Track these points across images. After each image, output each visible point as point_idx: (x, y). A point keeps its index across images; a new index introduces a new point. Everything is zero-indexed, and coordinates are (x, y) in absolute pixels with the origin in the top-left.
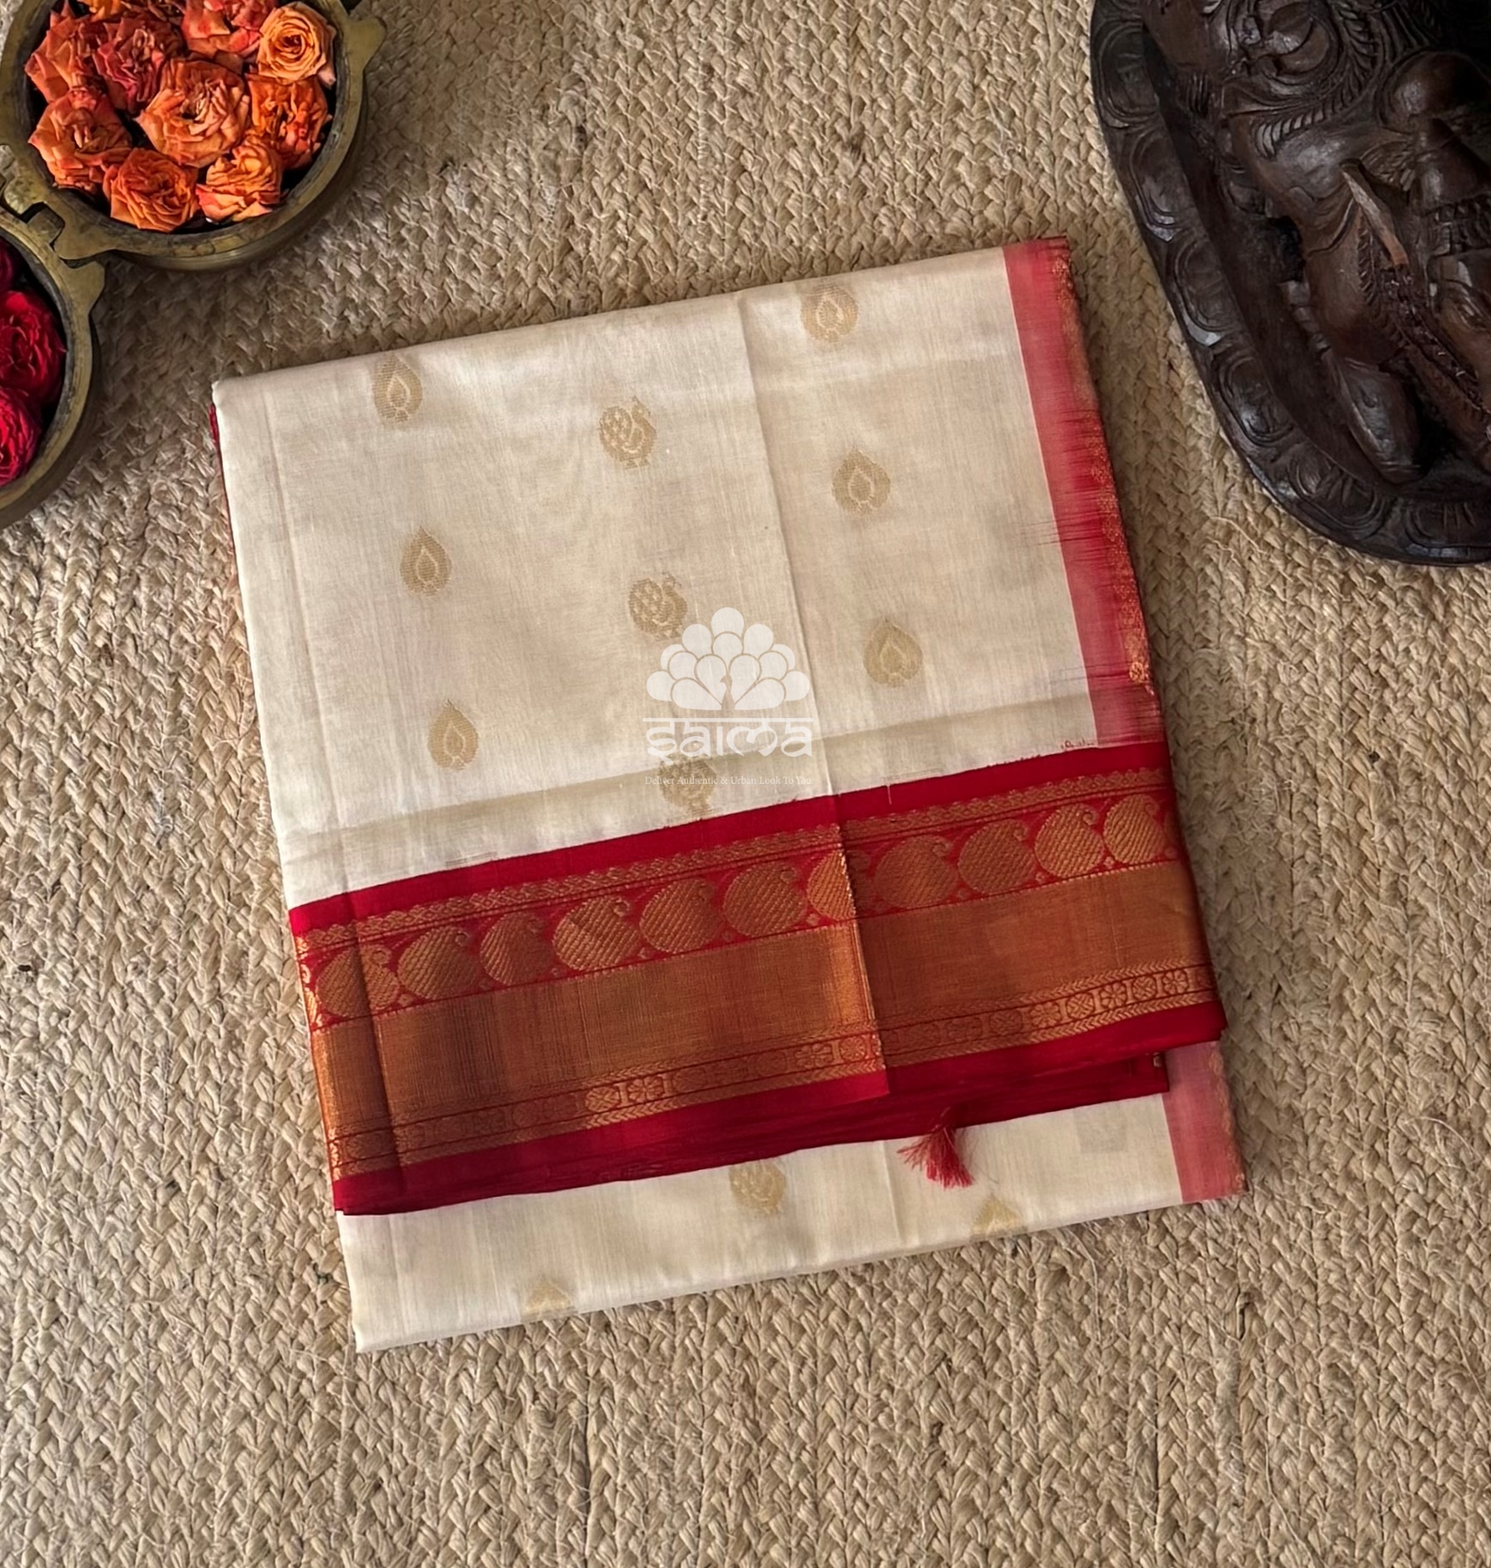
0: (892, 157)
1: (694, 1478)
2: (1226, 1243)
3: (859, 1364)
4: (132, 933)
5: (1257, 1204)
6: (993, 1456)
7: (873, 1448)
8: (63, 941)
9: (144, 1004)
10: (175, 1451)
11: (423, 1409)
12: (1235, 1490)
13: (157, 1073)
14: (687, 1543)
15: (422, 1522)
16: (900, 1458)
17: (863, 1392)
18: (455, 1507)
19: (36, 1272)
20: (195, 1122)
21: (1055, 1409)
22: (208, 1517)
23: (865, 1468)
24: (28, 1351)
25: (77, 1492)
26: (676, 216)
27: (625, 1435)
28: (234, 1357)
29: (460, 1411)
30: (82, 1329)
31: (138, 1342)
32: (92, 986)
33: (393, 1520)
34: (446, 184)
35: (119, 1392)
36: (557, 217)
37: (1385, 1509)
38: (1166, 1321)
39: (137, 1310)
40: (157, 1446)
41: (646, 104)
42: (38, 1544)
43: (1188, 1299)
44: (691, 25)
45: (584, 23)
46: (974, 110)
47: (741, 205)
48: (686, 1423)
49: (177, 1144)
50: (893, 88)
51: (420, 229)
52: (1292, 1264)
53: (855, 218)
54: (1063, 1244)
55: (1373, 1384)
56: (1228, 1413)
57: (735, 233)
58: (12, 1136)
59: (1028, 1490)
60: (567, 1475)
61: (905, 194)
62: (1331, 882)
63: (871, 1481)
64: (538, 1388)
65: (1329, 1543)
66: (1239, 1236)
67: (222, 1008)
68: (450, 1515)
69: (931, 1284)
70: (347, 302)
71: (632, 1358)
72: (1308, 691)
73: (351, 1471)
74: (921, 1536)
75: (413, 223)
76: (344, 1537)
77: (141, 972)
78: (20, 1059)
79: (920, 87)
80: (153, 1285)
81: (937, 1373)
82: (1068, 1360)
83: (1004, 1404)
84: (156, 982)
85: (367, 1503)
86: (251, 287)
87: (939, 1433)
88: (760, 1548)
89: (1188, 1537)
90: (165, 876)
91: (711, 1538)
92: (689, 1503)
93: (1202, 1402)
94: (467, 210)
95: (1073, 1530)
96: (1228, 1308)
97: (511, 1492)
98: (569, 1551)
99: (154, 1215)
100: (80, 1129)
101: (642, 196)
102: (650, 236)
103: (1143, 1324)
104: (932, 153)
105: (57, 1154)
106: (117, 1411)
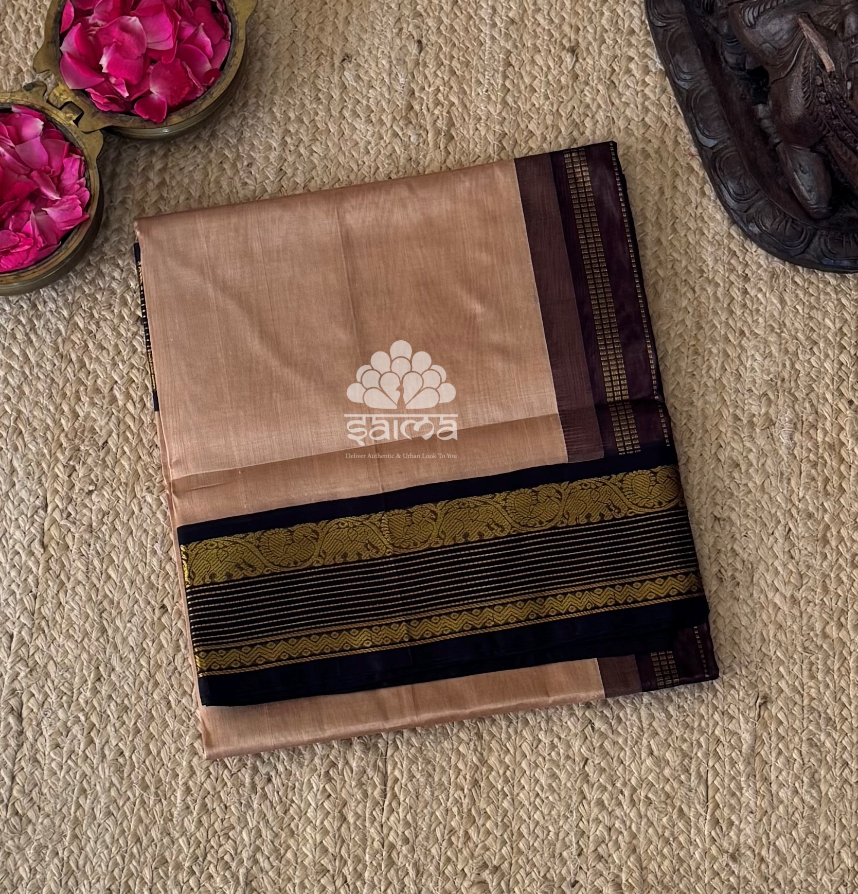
0: (593, 59)
1: (446, 783)
3: (543, 725)
4: (147, 469)
6: (615, 778)
7: (548, 770)
8: (107, 474)
9: (151, 508)
10: (159, 753)
12: (752, 804)
13: (157, 547)
14: (440, 818)
15: (293, 801)
16: (563, 776)
17: (543, 739)
18: (312, 794)
19: (89, 653)
21: (651, 753)
22: (175, 790)
23: (542, 780)
24: (82, 696)
25: (104, 773)
26: (471, 90)
27: (408, 757)
30: (112, 684)
31: (142, 693)
32: (122, 498)
33: (277, 798)
35: (130, 719)
36: (405, 90)
37: (837, 820)
38: (716, 708)
39: (142, 675)
40: (149, 750)
41: (457, 27)
42: (81, 801)
43: (728, 697)
46: (640, 34)
47: (508, 83)
48: (442, 752)
49: (166, 585)
50: (595, 21)
51: (329, 93)
52: (789, 682)
53: (570, 91)
55: (832, 750)
56: (748, 761)
57: (503, 99)
58: (76, 579)
59: (635, 796)
60: (375, 778)
61: (600, 79)
62: (823, 471)
63: (546, 787)
65: (804, 836)
66: (760, 665)
68: (309, 798)
70: (286, 132)
72: (814, 364)
73: (255, 770)
74: (573, 819)
75: (325, 90)
76: (249, 806)
77: (150, 491)
78: (82, 537)
79: (611, 21)
80: (152, 662)
81: (586, 730)
82: (659, 726)
83: (623, 749)
84: (158, 496)
85: (263, 789)
87: (586, 763)
88: (480, 823)
89: (724, 829)
91: (453, 816)
92: (442, 796)
93: (733, 755)
94: (355, 84)
95: (660, 820)
96: (751, 704)
97: (344, 786)
98: (374, 819)
99: (153, 623)
100: (113, 575)
101: (453, 78)
102: (456, 101)
103: (703, 711)
104: (616, 57)
105: (100, 589)
106: (128, 731)
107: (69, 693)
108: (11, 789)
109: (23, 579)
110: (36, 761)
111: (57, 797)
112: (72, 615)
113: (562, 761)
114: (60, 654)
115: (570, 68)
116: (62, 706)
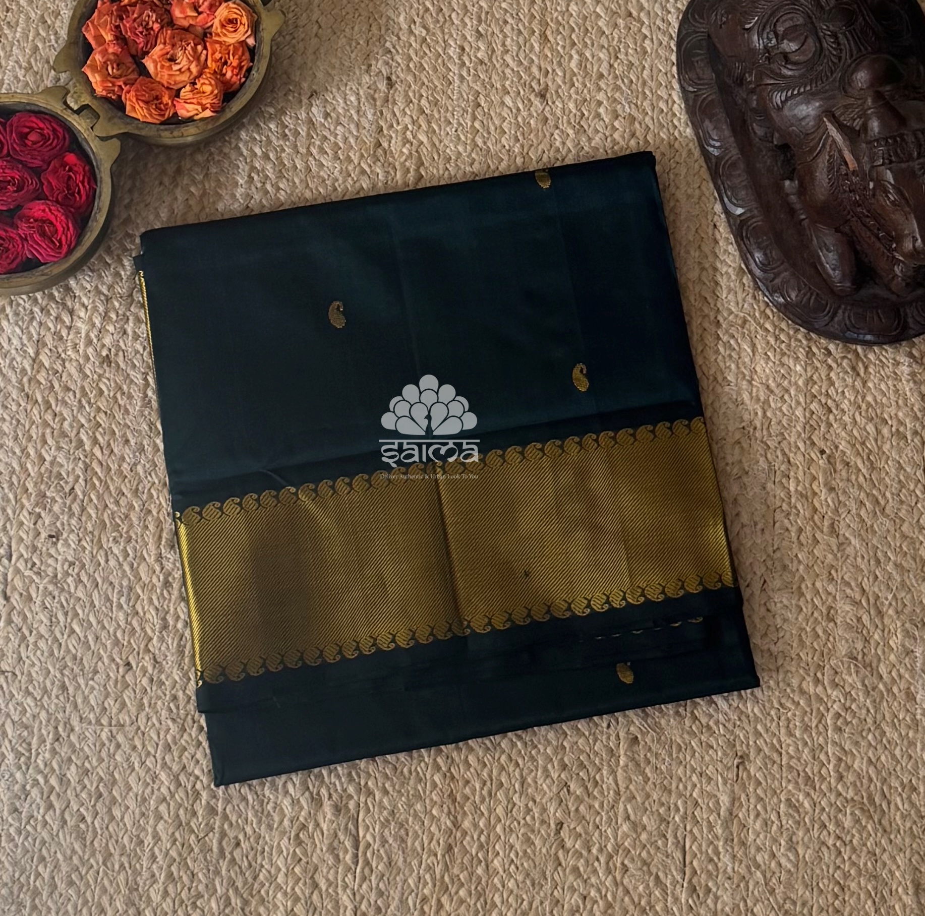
0: (563, 102)
1: (419, 849)
2: (730, 727)
3: (517, 786)
4: (113, 519)
5: (749, 705)
6: (591, 844)
7: (523, 835)
8: (74, 522)
9: (118, 560)
10: (122, 819)
11: (266, 800)
12: (729, 869)
13: (123, 600)
14: (412, 885)
15: (262, 866)
16: (537, 842)
17: (518, 802)
18: (282, 858)
19: (48, 711)
20: (143, 629)
21: (628, 818)
22: (140, 858)
23: (517, 847)
24: (40, 757)
25: (66, 840)
26: (440, 129)
27: (380, 821)
28: (158, 766)
29: (286, 803)
30: (72, 746)
31: (104, 754)
32: (89, 548)
33: (246, 863)
34: (312, 105)
35: (92, 783)
36: (373, 126)
37: (815, 884)
38: (693, 770)
39: (104, 736)
40: (112, 815)
41: (426, 66)
42: (41, 869)
43: (707, 758)
44: (453, 23)
45: (393, 20)
46: (610, 78)
47: (477, 125)
48: (416, 815)
49: (132, 641)
50: (565, 64)
51: (296, 130)
52: (768, 740)
53: (540, 135)
54: (637, 723)
55: (811, 811)
56: (726, 825)
57: (473, 140)
58: (38, 632)
59: (611, 864)
60: (346, 843)
61: (569, 123)
62: (796, 521)
63: (521, 854)
64: (332, 792)
65: (782, 903)
66: (738, 723)
67: (162, 564)
68: (279, 862)
69: (560, 741)
70: (253, 168)
71: (386, 776)
72: (786, 412)
73: (223, 835)
74: (548, 887)
75: (292, 127)
76: (217, 872)
77: (117, 542)
78: (46, 588)
79: (580, 65)
80: (113, 722)
81: (561, 794)
82: (636, 789)
83: (599, 813)
84: (125, 548)
85: (231, 853)
86: (199, 158)
87: (561, 828)
89: (701, 895)
90: (134, 488)
91: (426, 884)
92: (415, 863)
93: (711, 819)
94: (323, 121)
95: (635, 888)
96: (729, 765)
97: (314, 851)
98: (346, 887)
99: (116, 681)
100: (78, 630)
101: (421, 117)
102: (425, 140)
103: (680, 771)
104: (585, 101)
105: (63, 644)
106: (90, 795)
107: (27, 754)
111: (15, 865)
112: (32, 671)
113: (537, 826)
114: (18, 712)
115: (540, 111)
116: (20, 768)
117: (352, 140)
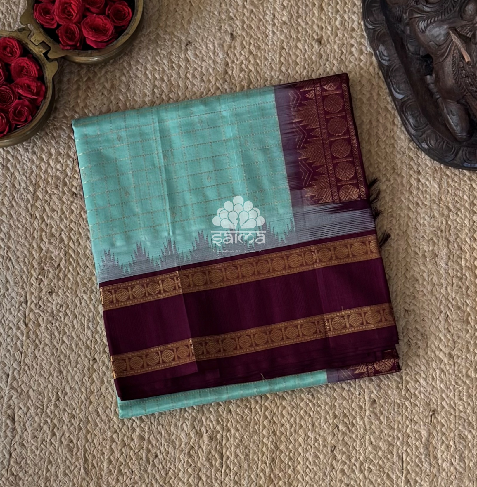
0: (331, 45)
1: (256, 459)
3: (310, 427)
4: (83, 280)
6: (351, 457)
7: (313, 453)
8: (61, 283)
9: (86, 303)
10: (93, 441)
11: (171, 434)
12: (428, 471)
13: (90, 324)
14: (253, 479)
16: (321, 456)
17: (311, 436)
18: (181, 464)
19: (52, 385)
20: (102, 340)
21: (371, 443)
23: (310, 459)
24: (49, 409)
25: (62, 452)
26: (261, 63)
27: (234, 445)
28: (112, 414)
29: (183, 435)
30: (65, 402)
31: (82, 407)
32: (70, 297)
33: (161, 467)
34: (188, 50)
35: (76, 422)
36: (223, 62)
38: (407, 418)
39: (83, 397)
41: (253, 26)
42: (49, 468)
43: (414, 411)
44: (269, 1)
46: (358, 31)
47: (282, 60)
48: (254, 442)
49: (96, 347)
50: (332, 23)
51: (179, 64)
52: (448, 402)
53: (318, 64)
54: (375, 392)
56: (426, 447)
57: (280, 69)
58: (45, 343)
59: (362, 467)
60: (216, 456)
61: (335, 57)
63: (312, 463)
64: (208, 429)
66: (431, 393)
69: (333, 403)
70: (155, 86)
71: (238, 421)
72: (459, 221)
73: (148, 451)
74: (327, 480)
75: (177, 62)
77: (86, 293)
78: (48, 319)
79: (341, 23)
81: (334, 431)
82: (376, 428)
83: (355, 441)
84: (90, 296)
85: (153, 461)
87: (334, 449)
88: (276, 482)
89: (412, 485)
92: (254, 467)
93: (417, 444)
94: (194, 59)
95: (376, 480)
96: (427, 415)
97: (198, 460)
99: (89, 368)
100: (66, 341)
101: (251, 56)
102: (253, 70)
103: (399, 418)
104: (344, 44)
105: (59, 349)
106: (75, 429)
107: (41, 407)
108: (9, 461)
109: (14, 343)
110: (23, 445)
111: (35, 465)
112: (42, 363)
113: (321, 448)
114: (36, 385)
115: (318, 51)
116: (37, 414)
117: (211, 70)
